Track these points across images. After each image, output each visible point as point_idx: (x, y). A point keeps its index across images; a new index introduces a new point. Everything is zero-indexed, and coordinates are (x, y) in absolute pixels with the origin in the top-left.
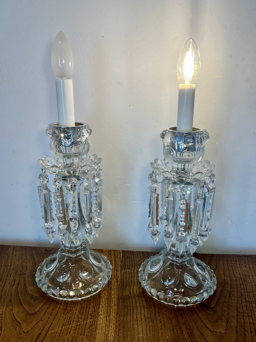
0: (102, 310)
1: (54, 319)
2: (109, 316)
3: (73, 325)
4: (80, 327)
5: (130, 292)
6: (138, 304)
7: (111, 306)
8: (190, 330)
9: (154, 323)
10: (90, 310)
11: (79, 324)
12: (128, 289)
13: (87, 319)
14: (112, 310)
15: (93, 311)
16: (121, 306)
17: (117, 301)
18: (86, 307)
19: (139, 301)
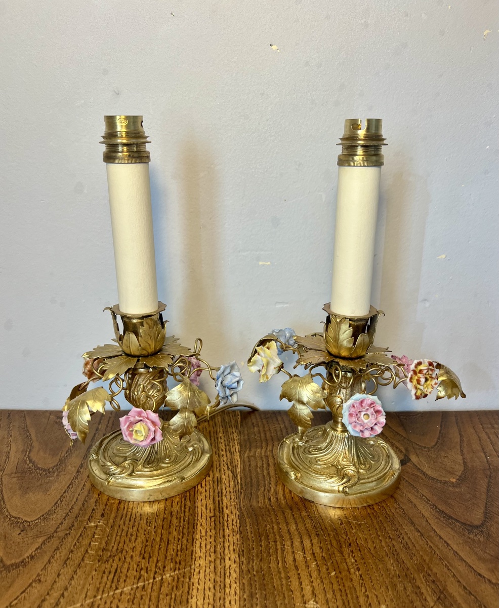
0: (201, 547)
1: (73, 577)
2: (223, 561)
3: (125, 589)
4: (144, 593)
5: (269, 499)
6: (293, 527)
7: (224, 537)
8: (438, 584)
9: (340, 572)
10: (171, 547)
11: (141, 584)
12: (263, 493)
13: (164, 571)
14: (227, 545)
15: (178, 551)
16: (249, 534)
17: (238, 521)
18: (158, 539)
19: (294, 519)
